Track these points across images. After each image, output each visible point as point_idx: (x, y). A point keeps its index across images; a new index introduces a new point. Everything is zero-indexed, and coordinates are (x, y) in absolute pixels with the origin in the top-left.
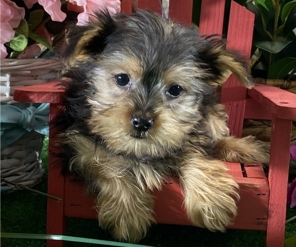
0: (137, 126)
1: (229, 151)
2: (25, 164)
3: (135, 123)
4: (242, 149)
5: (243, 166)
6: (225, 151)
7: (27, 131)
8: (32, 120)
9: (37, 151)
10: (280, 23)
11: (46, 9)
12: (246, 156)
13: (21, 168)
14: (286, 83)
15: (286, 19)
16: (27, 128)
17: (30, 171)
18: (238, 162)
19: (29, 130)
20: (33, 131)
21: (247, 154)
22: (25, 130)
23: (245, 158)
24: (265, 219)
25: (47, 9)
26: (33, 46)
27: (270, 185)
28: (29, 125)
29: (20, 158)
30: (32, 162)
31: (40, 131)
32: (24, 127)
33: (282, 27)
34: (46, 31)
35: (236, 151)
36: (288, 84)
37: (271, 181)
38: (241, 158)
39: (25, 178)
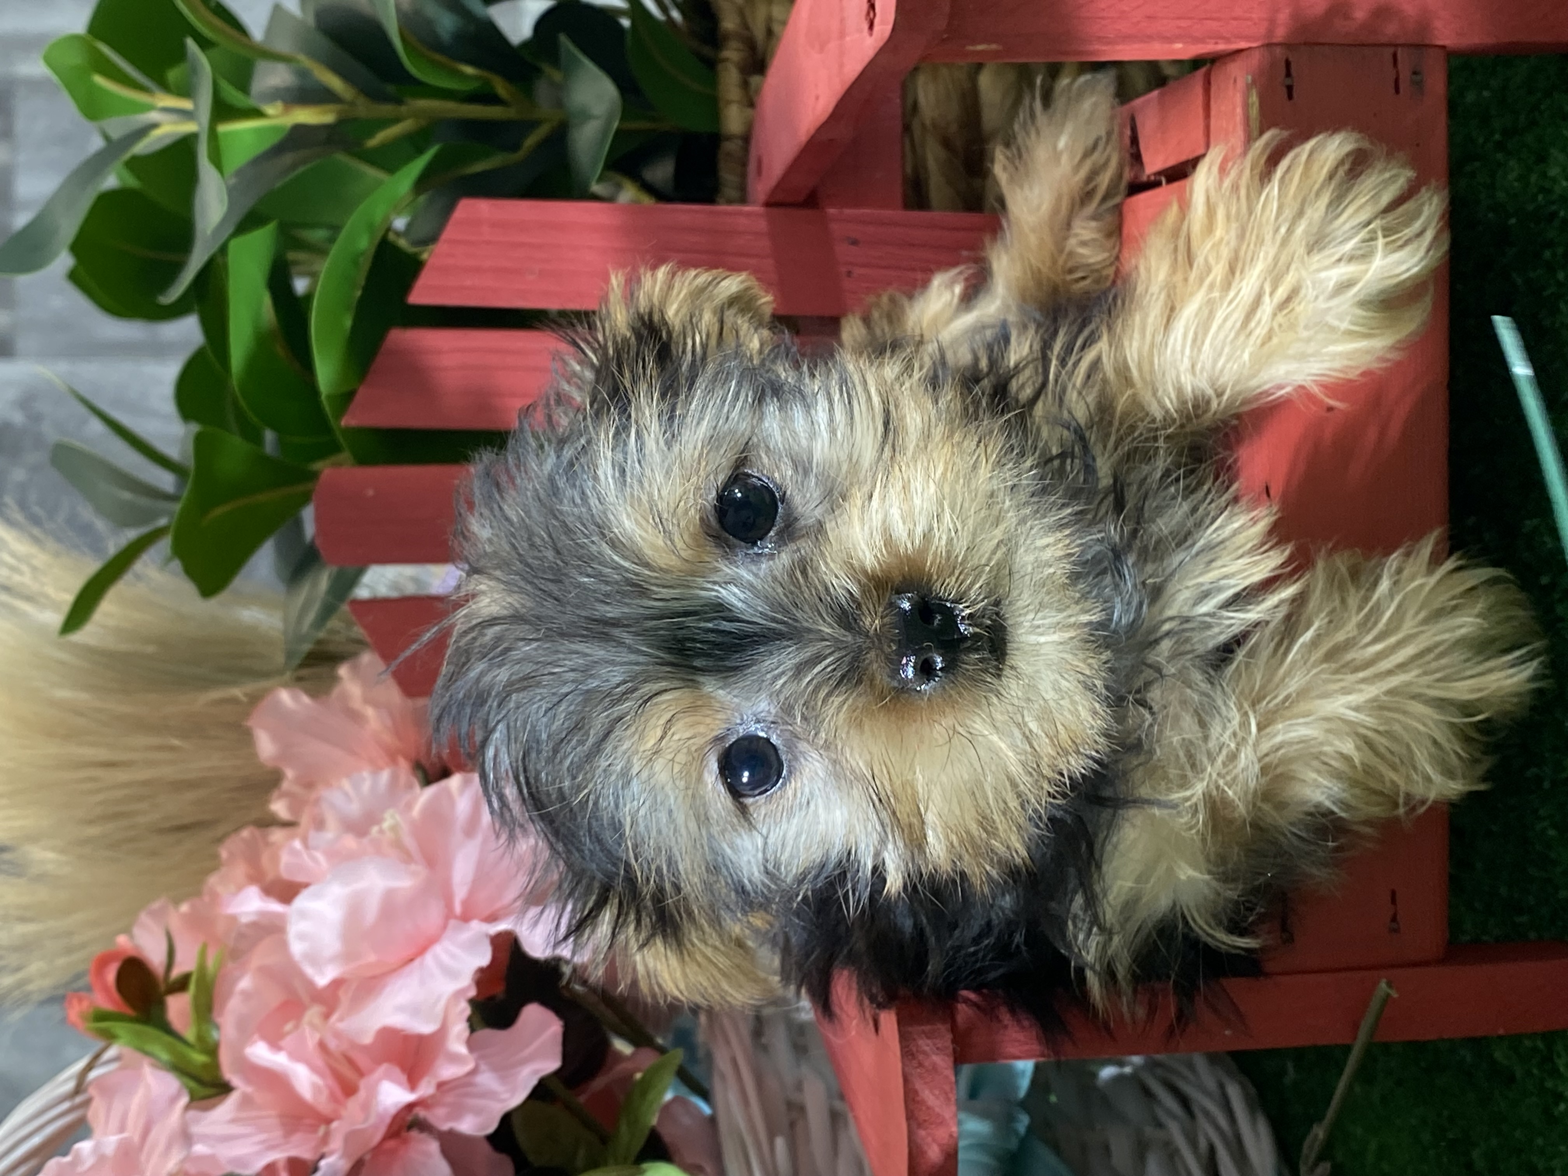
0: (939, 660)
1: (1071, 254)
2: (1160, 1125)
3: (926, 670)
4: (1059, 198)
5: (1137, 188)
6: (1071, 271)
7: (1029, 1129)
8: (984, 1115)
9: (1094, 1075)
10: (487, 97)
11: (517, 1098)
12: (1089, 179)
13: (1180, 1141)
14: (732, 54)
15: (469, 70)
16: (1016, 1132)
17: (1185, 1102)
18: (1119, 210)
19: (1023, 1122)
20: (1024, 1105)
21: (1083, 173)
22: (1024, 1142)
23: (1104, 180)
24: (1395, 56)
25: (513, 1092)
26: (669, 1134)
27: (1243, 45)
28: (1005, 1122)
29: (1141, 1149)
30: (1147, 1092)
31: (1023, 1072)
32: (1013, 1144)
33: (501, 87)
34: (599, 1083)
35: (1068, 225)
36: (734, 44)
37: (1228, 40)
38: (1105, 199)
39: (1223, 1122)
